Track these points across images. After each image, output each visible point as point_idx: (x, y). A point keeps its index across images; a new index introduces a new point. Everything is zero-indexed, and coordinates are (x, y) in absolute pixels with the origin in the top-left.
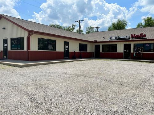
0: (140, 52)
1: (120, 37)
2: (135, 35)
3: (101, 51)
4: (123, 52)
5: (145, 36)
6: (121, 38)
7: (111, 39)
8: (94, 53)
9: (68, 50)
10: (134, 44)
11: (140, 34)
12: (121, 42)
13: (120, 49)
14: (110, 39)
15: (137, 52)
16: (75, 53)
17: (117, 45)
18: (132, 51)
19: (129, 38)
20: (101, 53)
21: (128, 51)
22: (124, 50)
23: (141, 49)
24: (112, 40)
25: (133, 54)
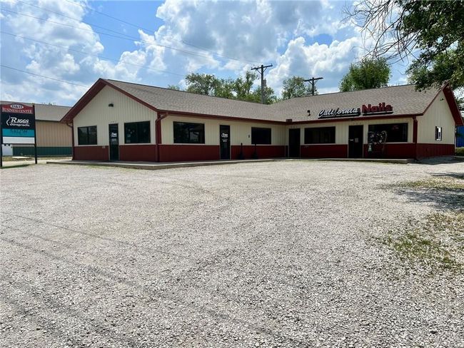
0: (380, 141)
1: (340, 111)
2: (370, 105)
3: (302, 142)
4: (347, 143)
5: (390, 108)
6: (341, 114)
7: (322, 116)
8: (287, 146)
9: (229, 142)
10: (370, 126)
11: (380, 104)
12: (344, 123)
13: (342, 137)
14: (320, 115)
15: (375, 143)
16: (242, 147)
17: (334, 128)
18: (365, 141)
19: (359, 113)
20: (302, 146)
21: (357, 140)
22: (350, 137)
23: (383, 135)
24: (323, 118)
25: (367, 146)
